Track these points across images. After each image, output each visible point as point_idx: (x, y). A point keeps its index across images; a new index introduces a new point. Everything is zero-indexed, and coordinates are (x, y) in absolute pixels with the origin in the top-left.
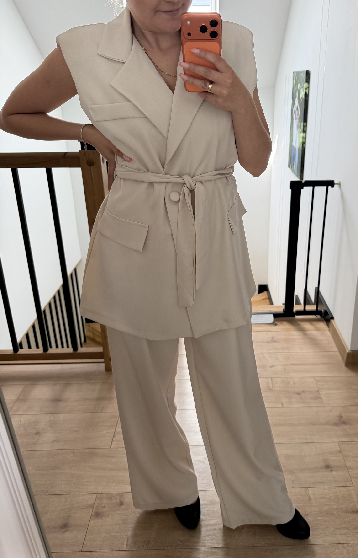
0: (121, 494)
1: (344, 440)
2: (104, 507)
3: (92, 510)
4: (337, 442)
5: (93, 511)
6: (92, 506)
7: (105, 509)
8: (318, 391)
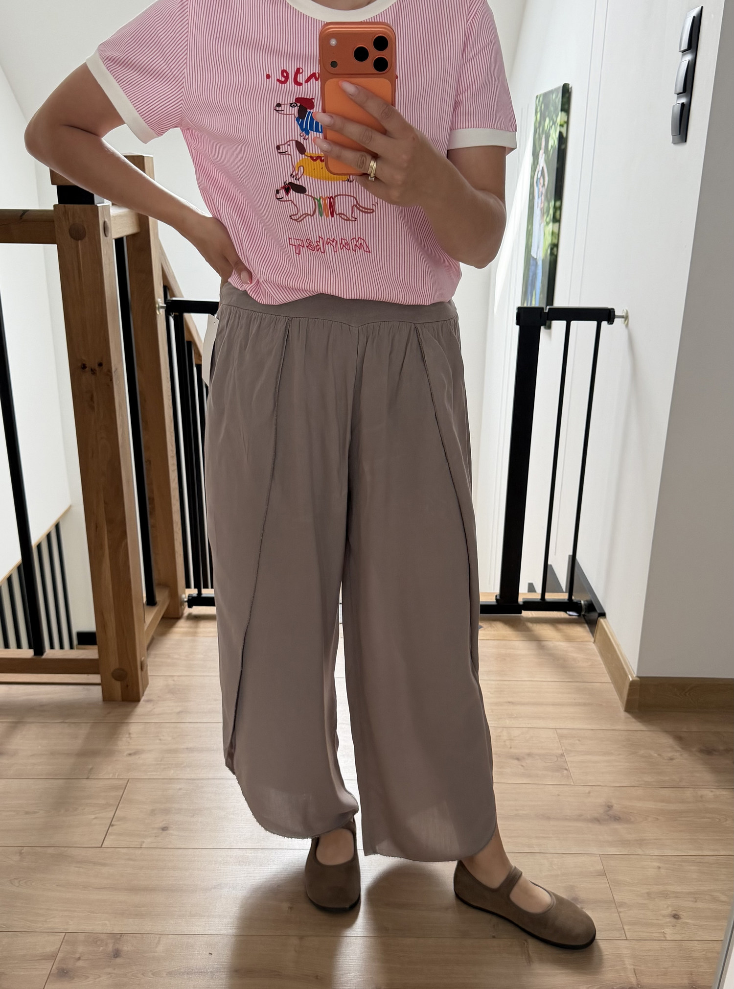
0: (119, 937)
1: (612, 850)
2: (79, 959)
3: (53, 963)
4: (598, 855)
5: (54, 967)
6: (54, 956)
7: (80, 964)
8: (562, 755)
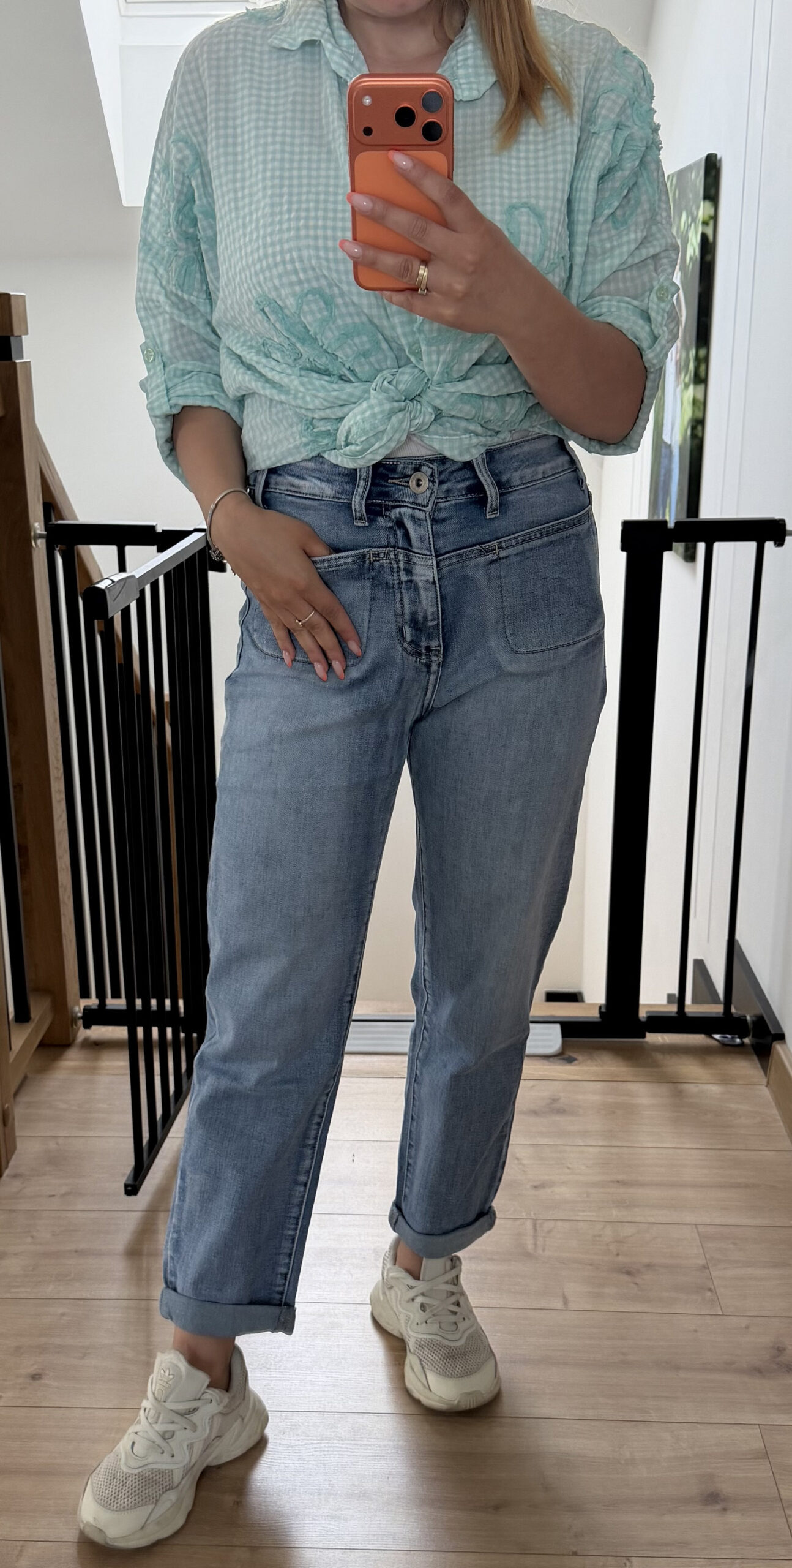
1: (780, 1419)
4: (759, 1426)
8: (705, 1267)
